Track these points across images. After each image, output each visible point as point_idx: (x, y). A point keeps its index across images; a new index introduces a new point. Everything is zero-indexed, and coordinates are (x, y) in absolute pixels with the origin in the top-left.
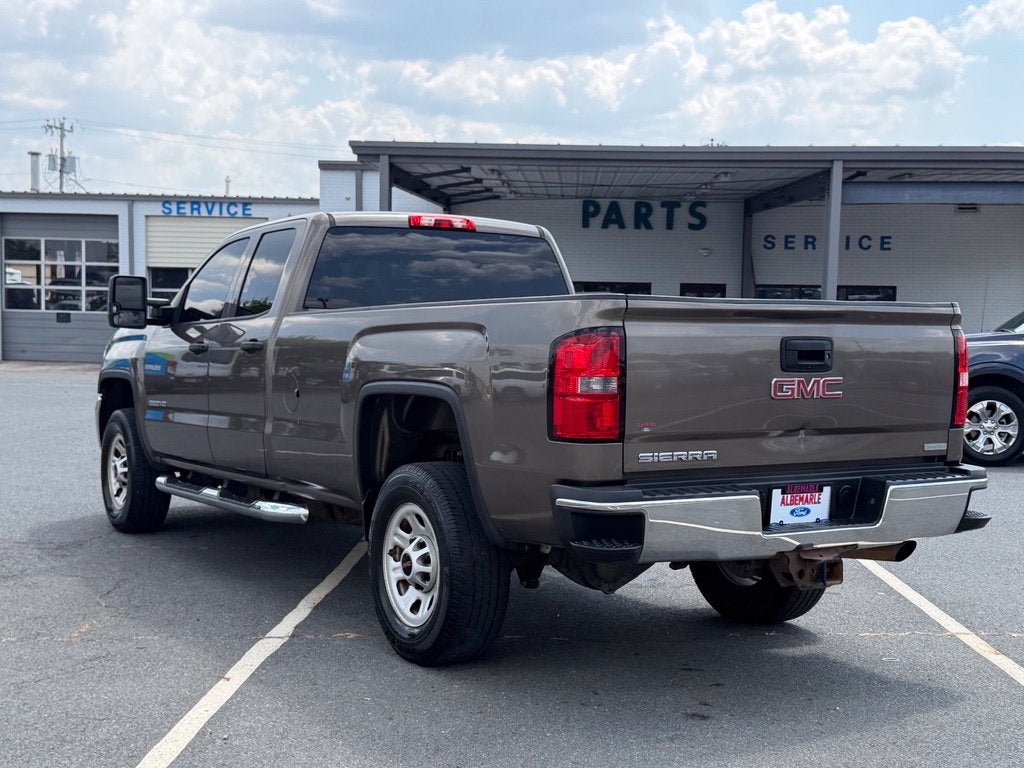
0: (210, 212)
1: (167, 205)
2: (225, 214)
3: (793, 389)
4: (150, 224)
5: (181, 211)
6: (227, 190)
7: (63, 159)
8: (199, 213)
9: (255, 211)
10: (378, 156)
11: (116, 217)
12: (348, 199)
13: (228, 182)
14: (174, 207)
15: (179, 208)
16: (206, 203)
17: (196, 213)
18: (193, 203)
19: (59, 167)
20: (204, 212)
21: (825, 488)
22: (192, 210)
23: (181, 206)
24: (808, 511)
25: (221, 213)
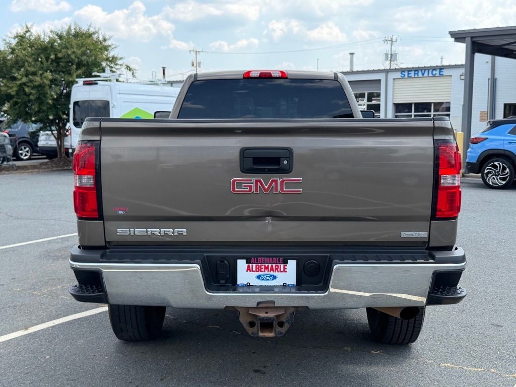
0: (423, 75)
1: (403, 73)
2: (430, 75)
3: (251, 187)
4: (395, 82)
5: (410, 75)
6: (442, 63)
7: (391, 55)
8: (418, 75)
9: (445, 72)
10: (465, 38)
11: (380, 80)
12: (487, 62)
13: (442, 59)
14: (406, 73)
15: (408, 74)
16: (421, 70)
17: (416, 76)
18: (415, 71)
19: (389, 59)
20: (420, 75)
21: (289, 261)
22: (415, 74)
23: (410, 72)
24: (275, 277)
25: (428, 74)
